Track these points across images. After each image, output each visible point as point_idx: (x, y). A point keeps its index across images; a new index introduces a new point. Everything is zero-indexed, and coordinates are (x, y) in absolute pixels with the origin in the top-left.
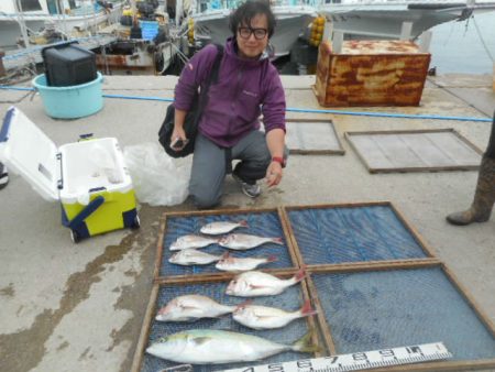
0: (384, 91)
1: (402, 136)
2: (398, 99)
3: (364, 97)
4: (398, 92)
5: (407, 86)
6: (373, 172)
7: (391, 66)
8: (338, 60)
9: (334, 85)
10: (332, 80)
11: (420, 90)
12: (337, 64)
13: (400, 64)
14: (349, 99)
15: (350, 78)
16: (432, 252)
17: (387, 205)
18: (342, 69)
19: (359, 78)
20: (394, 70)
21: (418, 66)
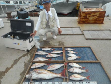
0: (94, 20)
1: (96, 31)
2: (97, 22)
3: (89, 22)
4: (97, 21)
5: (100, 19)
6: (87, 39)
7: (96, 14)
8: (82, 13)
9: (81, 19)
10: (81, 18)
11: (103, 20)
12: (82, 14)
13: (98, 14)
14: (85, 22)
15: (85, 17)
16: (98, 59)
17: (89, 47)
18: (83, 15)
19: (88, 17)
20: (96, 15)
21: (102, 14)
